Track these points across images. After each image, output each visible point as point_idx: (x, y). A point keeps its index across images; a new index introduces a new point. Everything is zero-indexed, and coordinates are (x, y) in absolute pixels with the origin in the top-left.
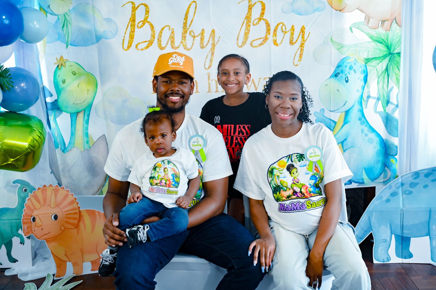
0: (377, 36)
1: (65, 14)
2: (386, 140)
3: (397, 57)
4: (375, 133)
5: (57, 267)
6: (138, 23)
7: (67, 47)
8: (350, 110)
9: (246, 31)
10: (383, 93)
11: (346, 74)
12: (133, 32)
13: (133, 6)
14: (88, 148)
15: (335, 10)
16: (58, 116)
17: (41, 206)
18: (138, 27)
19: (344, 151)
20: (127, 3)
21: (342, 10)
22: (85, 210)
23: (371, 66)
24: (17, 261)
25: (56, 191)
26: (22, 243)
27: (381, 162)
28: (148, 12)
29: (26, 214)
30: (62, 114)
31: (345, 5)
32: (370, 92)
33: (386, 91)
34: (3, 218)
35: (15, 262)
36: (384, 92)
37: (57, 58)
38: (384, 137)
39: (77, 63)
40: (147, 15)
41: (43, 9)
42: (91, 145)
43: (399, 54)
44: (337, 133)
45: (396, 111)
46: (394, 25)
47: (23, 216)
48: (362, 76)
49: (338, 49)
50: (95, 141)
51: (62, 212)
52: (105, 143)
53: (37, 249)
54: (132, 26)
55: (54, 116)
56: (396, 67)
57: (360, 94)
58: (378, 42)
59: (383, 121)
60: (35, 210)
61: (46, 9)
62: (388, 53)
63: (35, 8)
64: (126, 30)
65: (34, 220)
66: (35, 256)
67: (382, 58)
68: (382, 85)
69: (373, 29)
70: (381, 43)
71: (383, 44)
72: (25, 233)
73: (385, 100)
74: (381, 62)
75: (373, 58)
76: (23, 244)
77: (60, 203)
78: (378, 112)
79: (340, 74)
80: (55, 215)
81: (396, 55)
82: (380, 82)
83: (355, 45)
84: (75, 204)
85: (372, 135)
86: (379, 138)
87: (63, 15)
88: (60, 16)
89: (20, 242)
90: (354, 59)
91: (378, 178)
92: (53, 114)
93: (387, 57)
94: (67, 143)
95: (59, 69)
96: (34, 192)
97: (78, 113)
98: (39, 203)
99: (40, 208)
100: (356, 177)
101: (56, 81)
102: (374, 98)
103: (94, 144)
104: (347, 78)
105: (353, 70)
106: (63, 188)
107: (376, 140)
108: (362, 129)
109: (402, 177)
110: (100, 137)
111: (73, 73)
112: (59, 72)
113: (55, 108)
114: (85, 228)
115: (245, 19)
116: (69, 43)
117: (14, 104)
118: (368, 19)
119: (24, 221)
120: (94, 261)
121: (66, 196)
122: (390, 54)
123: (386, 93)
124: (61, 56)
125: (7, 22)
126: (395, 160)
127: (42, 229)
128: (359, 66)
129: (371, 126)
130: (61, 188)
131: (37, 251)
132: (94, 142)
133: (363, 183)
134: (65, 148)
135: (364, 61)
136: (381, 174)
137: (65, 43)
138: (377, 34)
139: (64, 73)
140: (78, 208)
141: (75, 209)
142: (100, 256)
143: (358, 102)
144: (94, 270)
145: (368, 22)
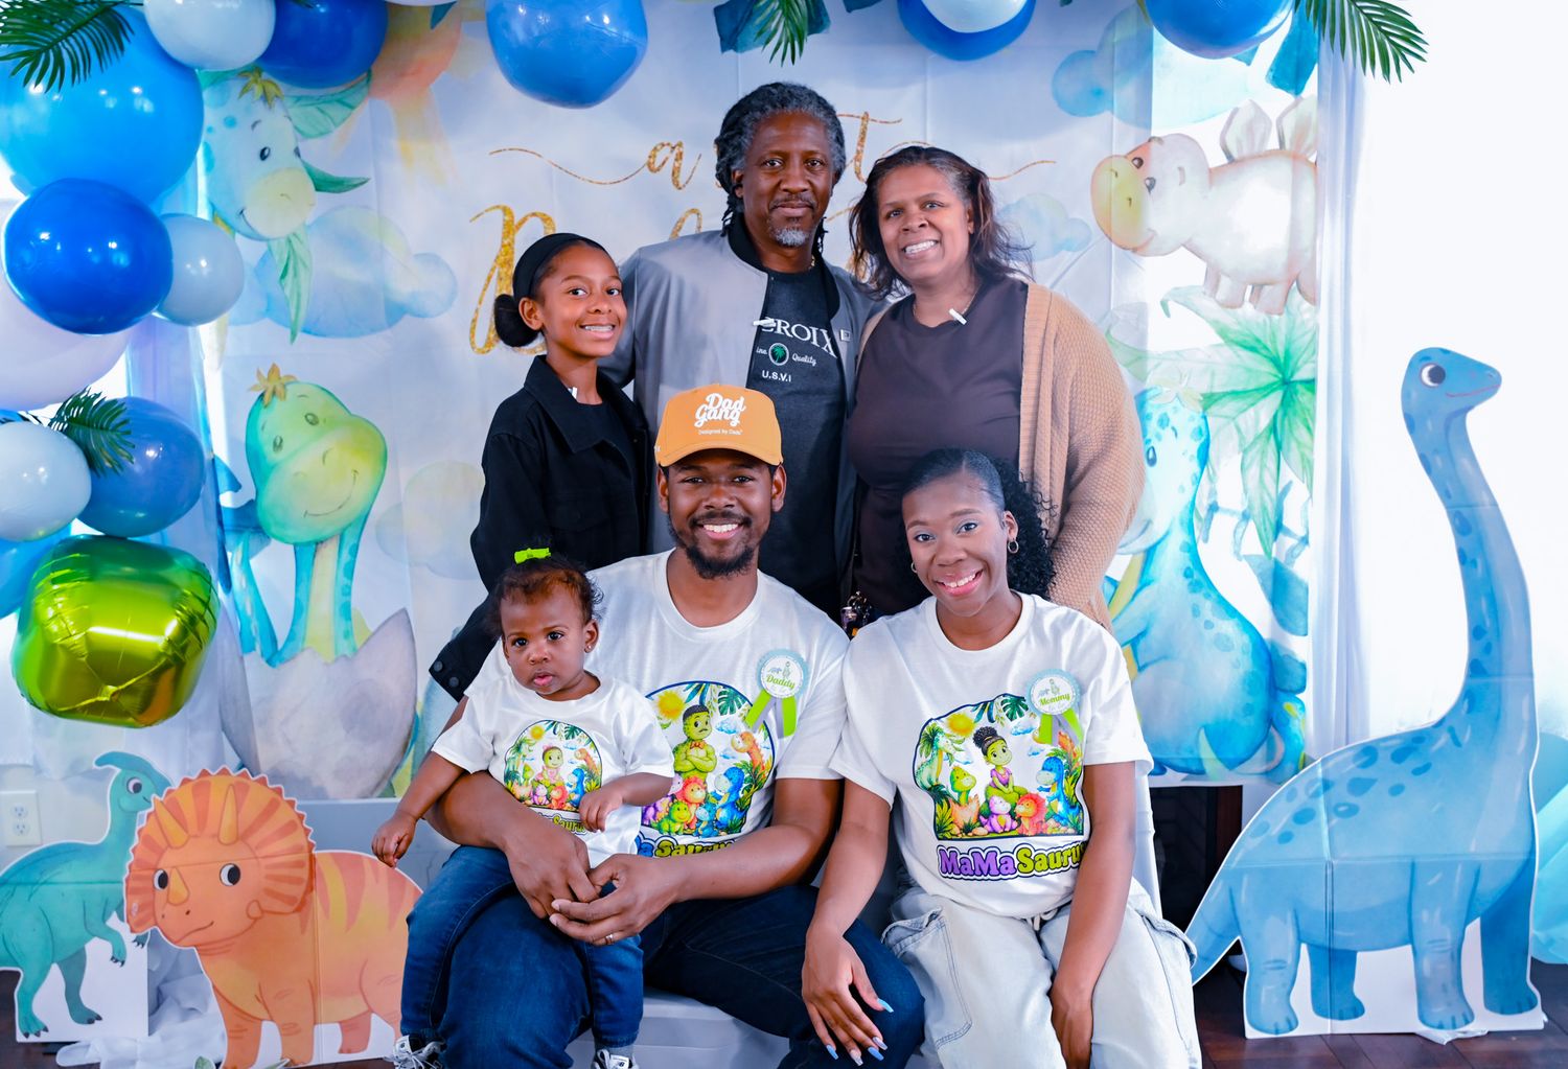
0: (1238, 328)
1: (293, 239)
3: (1303, 394)
4: (1236, 619)
5: (229, 1037)
7: (293, 339)
8: (1158, 547)
10: (1262, 498)
11: (1150, 440)
13: (505, 217)
14: (348, 652)
15: (1120, 246)
16: (258, 552)
17: (189, 837)
19: (1140, 670)
20: (487, 211)
21: (1141, 247)
22: (332, 854)
23: (1221, 416)
24: (99, 1018)
25: (239, 792)
26: (118, 958)
27: (1257, 712)
29: (137, 861)
30: (268, 544)
31: (1150, 234)
32: (1216, 493)
33: (1274, 496)
34: (57, 878)
35: (91, 1022)
36: (1266, 498)
37: (259, 373)
39: (323, 389)
42: (358, 646)
43: (1311, 383)
44: (1120, 614)
45: (1299, 554)
46: (1296, 297)
47: (130, 867)
48: (1194, 447)
50: (372, 630)
51: (256, 858)
52: (406, 638)
53: (165, 981)
54: (501, 279)
55: (242, 552)
56: (1299, 423)
57: (1187, 497)
58: (1243, 346)
59: (1263, 585)
60: (169, 849)
61: (233, 219)
62: (1276, 379)
63: (200, 216)
64: (485, 290)
65: (164, 881)
66: (158, 1001)
67: (1257, 396)
68: (1258, 475)
69: (1228, 307)
70: (1252, 349)
71: (1263, 355)
72: (132, 922)
73: (1267, 522)
74: (1253, 405)
75: (1226, 394)
76: (120, 964)
77: (251, 830)
78: (1245, 556)
80: (231, 866)
81: (1300, 388)
82: (1251, 464)
83: (1177, 353)
84: (300, 833)
86: (1250, 637)
87: (283, 241)
88: (276, 242)
89: (110, 955)
90: (1174, 396)
91: (1247, 760)
92: (240, 546)
93: (1273, 390)
94: (281, 636)
95: (266, 407)
96: (169, 792)
97: (319, 543)
98: (185, 827)
99: (183, 846)
100: (1178, 753)
101: (252, 442)
102: (1233, 513)
103: (368, 639)
104: (1151, 452)
105: (1171, 424)
106: (263, 781)
108: (1194, 604)
109: (1324, 761)
110: (389, 619)
111: (309, 417)
112: (264, 416)
113: (247, 527)
114: (326, 910)
117: (122, 512)
118: (1214, 276)
119: (133, 884)
120: (352, 1019)
121: (272, 807)
122: (1286, 383)
123: (1271, 499)
124: (274, 365)
125: (122, 260)
126: (1299, 706)
127: (188, 913)
128: (1187, 418)
130: (256, 781)
131: (165, 988)
132: (368, 634)
133: (1201, 772)
134: (276, 651)
135: (1200, 401)
136: (1258, 748)
137: (286, 326)
138: (1239, 323)
139: (280, 419)
140: (306, 849)
141: (297, 850)
142: (369, 1006)
143: (1182, 524)
144: (349, 1052)
145: (1215, 287)
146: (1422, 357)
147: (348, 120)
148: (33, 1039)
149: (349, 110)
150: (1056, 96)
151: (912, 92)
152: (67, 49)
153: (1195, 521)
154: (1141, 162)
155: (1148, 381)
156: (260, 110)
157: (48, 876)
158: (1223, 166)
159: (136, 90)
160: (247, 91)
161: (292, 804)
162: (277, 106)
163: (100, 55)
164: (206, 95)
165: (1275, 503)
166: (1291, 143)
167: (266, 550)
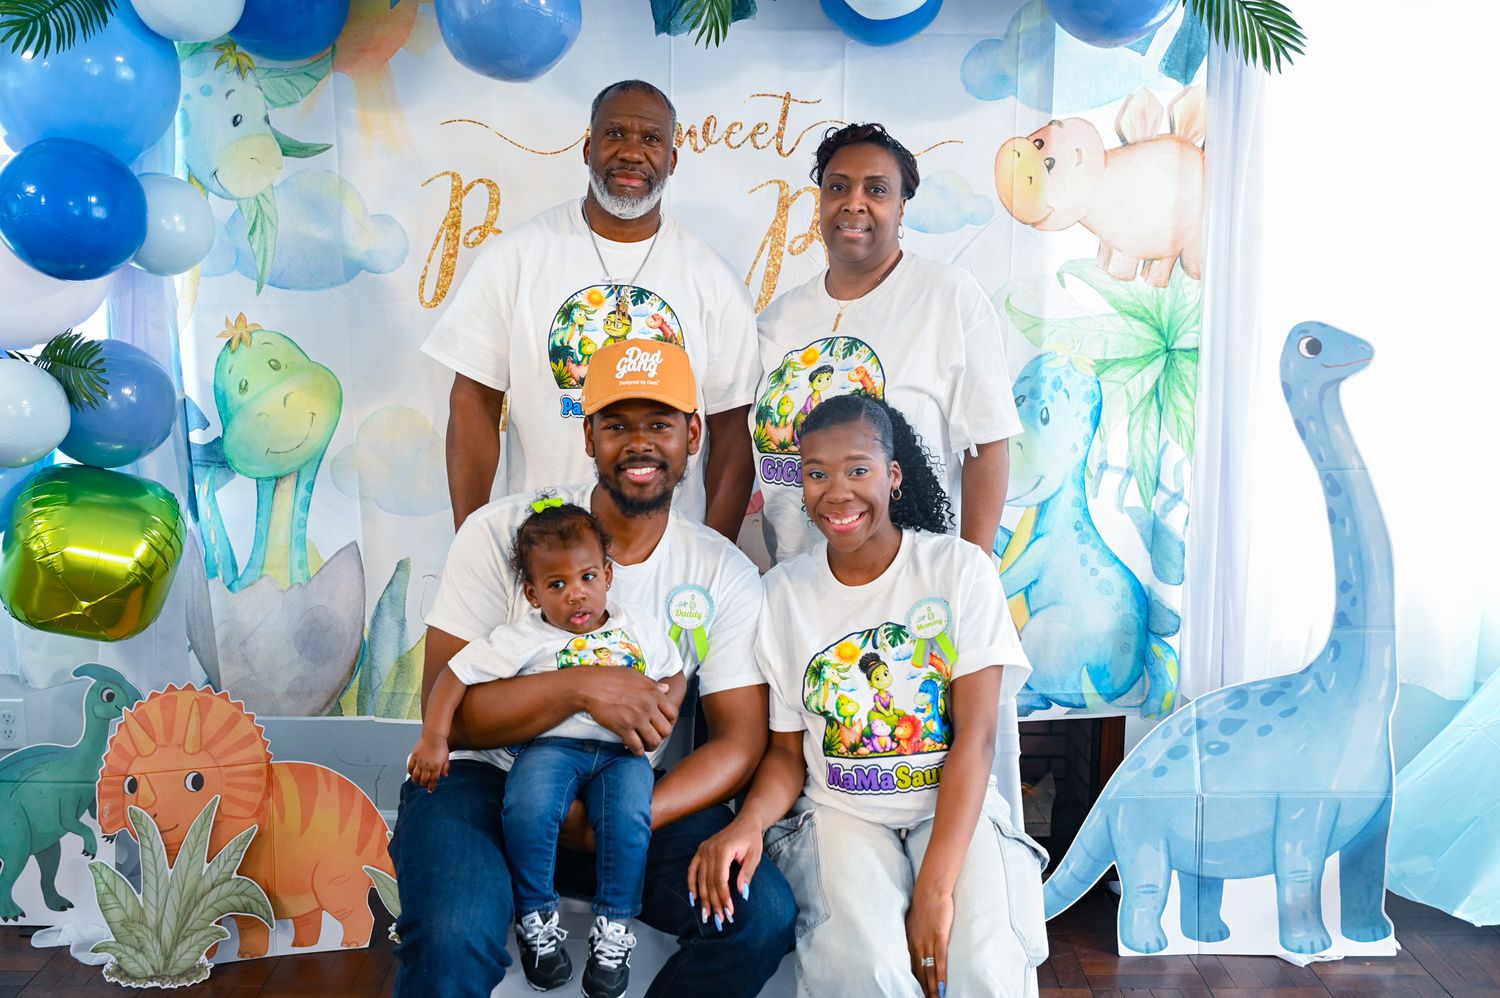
0: (1131, 299)
1: (261, 199)
2: (1149, 589)
3: (1186, 361)
4: (1117, 565)
6: (468, 234)
7: (259, 292)
8: (1051, 501)
9: (771, 269)
10: (1143, 456)
11: (1044, 401)
12: (451, 256)
13: (455, 183)
14: (303, 581)
15: (1021, 221)
16: (222, 485)
17: (157, 747)
18: (466, 243)
19: (1031, 615)
20: (437, 176)
21: (1040, 222)
22: (288, 764)
23: (1113, 381)
24: (71, 906)
25: (203, 705)
26: (90, 852)
27: (1133, 650)
28: (498, 203)
29: (109, 767)
30: (233, 478)
31: (1049, 210)
32: (1106, 452)
33: (1155, 454)
34: (36, 777)
35: (63, 909)
36: (1147, 455)
37: (227, 319)
38: (1144, 581)
39: (285, 337)
40: (494, 212)
41: (198, 180)
42: (312, 573)
43: (1193, 352)
44: (1014, 564)
45: (1171, 509)
47: (102, 774)
48: (1087, 410)
49: (1024, 332)
50: (325, 560)
51: (219, 767)
52: (356, 567)
53: (132, 874)
54: (449, 239)
55: (209, 485)
57: (1080, 456)
58: (1133, 316)
59: (1142, 537)
60: (138, 757)
61: (207, 181)
62: (1160, 347)
63: (176, 176)
64: (433, 249)
65: (133, 786)
67: (1144, 362)
68: (1141, 434)
69: (1120, 279)
70: (1142, 319)
71: (1147, 323)
72: (104, 823)
73: (1147, 480)
74: (1140, 371)
75: (1118, 361)
76: (90, 857)
77: (214, 741)
78: (1126, 508)
79: (1027, 398)
80: (195, 774)
81: (1184, 354)
82: (1136, 425)
83: (1071, 321)
84: (259, 744)
85: (1110, 573)
86: (1131, 582)
87: (252, 201)
88: (245, 202)
89: (83, 848)
90: (1066, 360)
91: (1123, 694)
92: (207, 479)
93: (1157, 357)
94: (242, 563)
95: (233, 352)
96: (140, 704)
97: (278, 479)
98: (153, 738)
99: (154, 752)
100: (1063, 690)
101: (219, 385)
102: (1118, 469)
103: (321, 569)
104: (1045, 411)
105: (1063, 386)
106: (225, 696)
107: (1120, 584)
108: (1082, 554)
109: (1198, 702)
110: (341, 550)
112: (230, 360)
113: (213, 462)
114: (282, 815)
115: (769, 234)
116: (266, 279)
117: (99, 444)
118: (1107, 251)
119: (104, 789)
120: (304, 915)
121: (234, 720)
122: (1168, 350)
123: (1151, 455)
124: (241, 313)
128: (1080, 382)
129: (1108, 548)
130: (218, 696)
132: (322, 564)
133: (1083, 706)
134: (236, 578)
135: (1093, 367)
136: (1133, 683)
137: (253, 279)
138: (1132, 295)
139: (247, 364)
140: (264, 758)
141: (257, 761)
142: (319, 903)
143: (1074, 481)
144: (301, 945)
145: (1108, 260)
146: (1300, 330)
147: (314, 91)
148: (11, 922)
149: (313, 82)
150: (964, 81)
151: (832, 74)
152: (54, 20)
153: (1086, 478)
154: (1041, 144)
155: (1043, 346)
156: (234, 80)
157: (28, 775)
158: (1117, 148)
159: (119, 59)
160: (223, 62)
161: (251, 718)
162: (250, 76)
163: (84, 26)
164: (184, 66)
165: (1156, 461)
166: (1180, 129)
167: (231, 483)
